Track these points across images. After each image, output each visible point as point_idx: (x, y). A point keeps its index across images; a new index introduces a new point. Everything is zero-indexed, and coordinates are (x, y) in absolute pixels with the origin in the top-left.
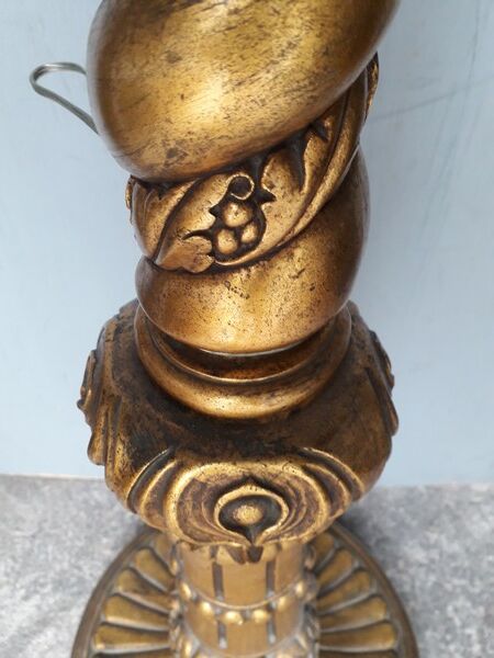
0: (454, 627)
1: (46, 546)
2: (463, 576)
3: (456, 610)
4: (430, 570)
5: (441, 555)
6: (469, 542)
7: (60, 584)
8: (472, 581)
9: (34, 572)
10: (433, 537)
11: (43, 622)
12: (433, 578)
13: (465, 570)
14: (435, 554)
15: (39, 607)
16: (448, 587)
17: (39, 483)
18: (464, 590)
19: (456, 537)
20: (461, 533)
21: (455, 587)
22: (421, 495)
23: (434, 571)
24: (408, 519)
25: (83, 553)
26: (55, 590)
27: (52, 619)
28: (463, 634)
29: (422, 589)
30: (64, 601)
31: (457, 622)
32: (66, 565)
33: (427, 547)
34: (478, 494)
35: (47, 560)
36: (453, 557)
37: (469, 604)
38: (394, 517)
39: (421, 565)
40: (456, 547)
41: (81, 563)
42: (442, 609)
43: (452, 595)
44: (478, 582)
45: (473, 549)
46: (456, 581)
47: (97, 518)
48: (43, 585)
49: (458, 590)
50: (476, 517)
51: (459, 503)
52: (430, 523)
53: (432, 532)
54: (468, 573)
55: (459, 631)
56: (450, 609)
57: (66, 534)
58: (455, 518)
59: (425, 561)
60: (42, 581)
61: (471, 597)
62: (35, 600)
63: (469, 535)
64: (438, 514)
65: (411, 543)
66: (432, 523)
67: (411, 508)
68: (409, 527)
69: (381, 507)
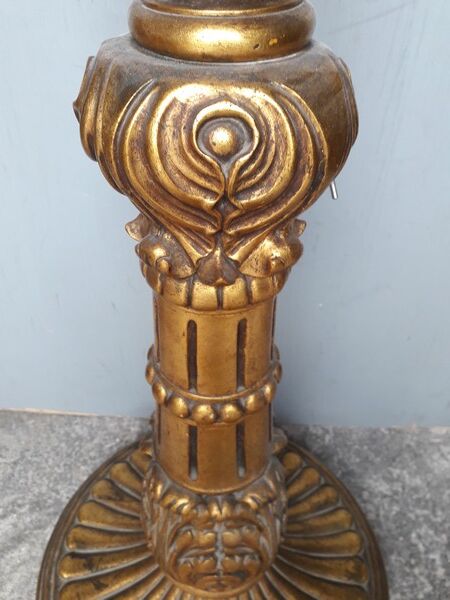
0: (419, 553)
1: (26, 472)
2: (425, 507)
3: (419, 537)
4: (393, 501)
5: (403, 488)
6: (430, 477)
7: (37, 505)
8: (434, 512)
9: (13, 494)
10: (396, 472)
11: (18, 539)
12: (396, 508)
13: (427, 502)
14: (398, 487)
15: (15, 525)
16: (412, 516)
17: (25, 417)
18: (427, 519)
19: (417, 473)
20: (422, 469)
21: (417, 517)
22: (384, 435)
23: (397, 502)
24: (372, 456)
25: (62, 478)
26: (32, 510)
27: (27, 536)
28: (427, 559)
29: (387, 518)
30: (40, 521)
31: (421, 548)
32: (44, 489)
33: (390, 480)
34: (437, 436)
35: (26, 484)
36: (416, 490)
37: (431, 532)
38: (358, 453)
39: (385, 496)
40: (418, 481)
41: (59, 487)
42: (407, 536)
43: (416, 524)
44: (439, 513)
45: (434, 483)
46: (419, 512)
47: (77, 449)
48: (20, 506)
49: (421, 519)
50: (436, 456)
51: (419, 444)
52: (391, 460)
53: (395, 467)
54: (430, 504)
55: (423, 556)
56: (414, 535)
57: (47, 461)
58: (416, 456)
59: (389, 493)
60: (20, 502)
61: (433, 526)
62: (13, 518)
63: (430, 471)
64: (400, 453)
65: (375, 477)
66: (394, 460)
67: (374, 447)
68: (372, 463)
69: (346, 445)
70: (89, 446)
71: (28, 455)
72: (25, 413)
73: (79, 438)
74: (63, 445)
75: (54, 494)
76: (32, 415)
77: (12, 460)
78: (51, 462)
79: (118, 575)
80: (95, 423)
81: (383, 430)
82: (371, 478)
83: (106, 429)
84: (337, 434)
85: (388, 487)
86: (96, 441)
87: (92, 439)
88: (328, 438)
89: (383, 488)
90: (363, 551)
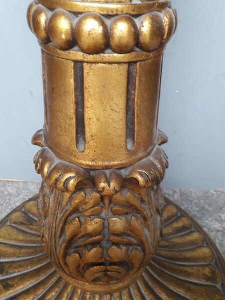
22: (213, 194)
24: (207, 207)
29: (221, 245)
33: (221, 221)
38: (197, 205)
39: (219, 231)
47: (8, 201)
53: (223, 214)
59: (221, 229)
65: (210, 219)
66: (221, 209)
67: (208, 201)
68: (207, 211)
69: (189, 201)
70: (17, 199)
73: (10, 195)
79: (23, 278)
81: (212, 191)
82: (207, 220)
83: (28, 189)
84: (182, 194)
85: (220, 225)
86: (21, 197)
87: (19, 195)
88: (176, 196)
89: (217, 226)
90: (214, 261)
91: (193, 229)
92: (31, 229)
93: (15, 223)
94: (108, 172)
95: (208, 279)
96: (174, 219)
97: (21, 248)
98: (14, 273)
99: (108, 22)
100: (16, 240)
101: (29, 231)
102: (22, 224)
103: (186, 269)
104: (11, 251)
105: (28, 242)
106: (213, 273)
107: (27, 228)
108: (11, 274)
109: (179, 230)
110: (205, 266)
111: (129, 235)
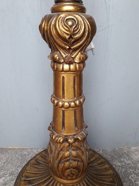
1: (8, 165)
3: (132, 177)
4: (122, 168)
5: (125, 164)
6: (133, 160)
7: (11, 174)
8: (135, 170)
9: (4, 171)
10: (122, 160)
11: (5, 184)
12: (123, 170)
13: (133, 167)
14: (123, 164)
15: (4, 180)
18: (133, 172)
19: (128, 160)
20: (130, 158)
21: (130, 172)
23: (124, 168)
26: (10, 176)
27: (8, 183)
28: (135, 184)
29: (121, 173)
30: (12, 179)
31: (133, 180)
33: (121, 162)
34: (133, 150)
35: (8, 168)
36: (129, 164)
37: (135, 176)
38: (110, 155)
39: (120, 166)
40: (129, 162)
42: (128, 177)
43: (130, 174)
44: (137, 170)
45: (134, 162)
46: (131, 170)
48: (6, 175)
49: (132, 172)
50: (134, 155)
51: (128, 152)
52: (120, 157)
53: (122, 158)
54: (134, 168)
55: (134, 183)
56: (130, 177)
58: (128, 155)
60: (6, 173)
61: (135, 174)
62: (3, 178)
64: (123, 154)
65: (116, 161)
66: (121, 156)
67: (115, 153)
68: (115, 157)
69: (106, 153)
70: (28, 157)
71: (9, 160)
72: (8, 148)
73: (25, 155)
74: (20, 157)
75: (17, 171)
76: (10, 149)
77: (4, 162)
78: (16, 162)
80: (30, 150)
81: (117, 149)
82: (115, 162)
83: (33, 152)
84: (103, 150)
85: (120, 164)
86: (30, 155)
87: (29, 155)
88: (100, 151)
89: (119, 164)
90: (114, 175)
91: (106, 163)
92: (40, 166)
93: (32, 164)
94: (71, 137)
95: (111, 182)
96: (98, 159)
97: (36, 174)
98: (35, 183)
99: (70, 103)
100: (33, 171)
101: (39, 167)
102: (36, 164)
103: (103, 178)
104: (32, 175)
105: (39, 171)
106: (113, 179)
107: (38, 166)
108: (34, 183)
109: (100, 164)
110: (110, 177)
111: (78, 158)
